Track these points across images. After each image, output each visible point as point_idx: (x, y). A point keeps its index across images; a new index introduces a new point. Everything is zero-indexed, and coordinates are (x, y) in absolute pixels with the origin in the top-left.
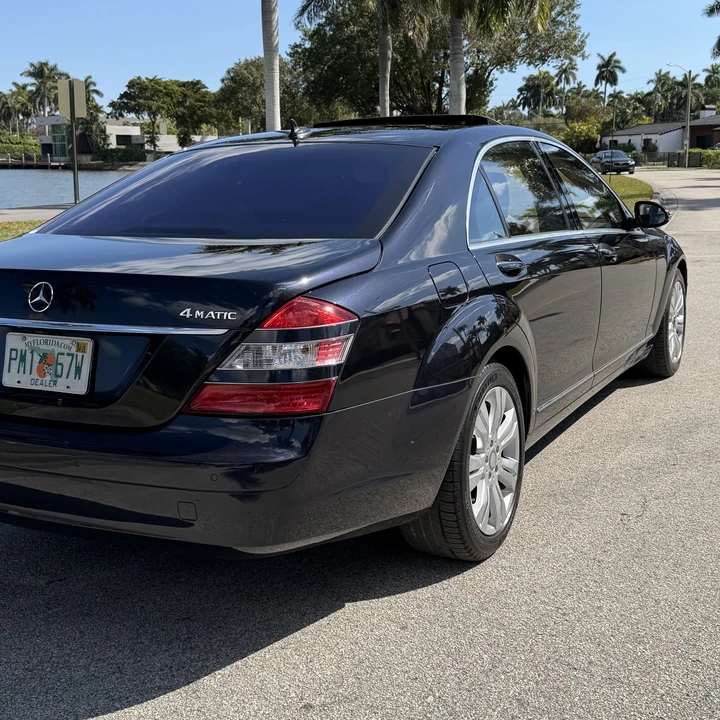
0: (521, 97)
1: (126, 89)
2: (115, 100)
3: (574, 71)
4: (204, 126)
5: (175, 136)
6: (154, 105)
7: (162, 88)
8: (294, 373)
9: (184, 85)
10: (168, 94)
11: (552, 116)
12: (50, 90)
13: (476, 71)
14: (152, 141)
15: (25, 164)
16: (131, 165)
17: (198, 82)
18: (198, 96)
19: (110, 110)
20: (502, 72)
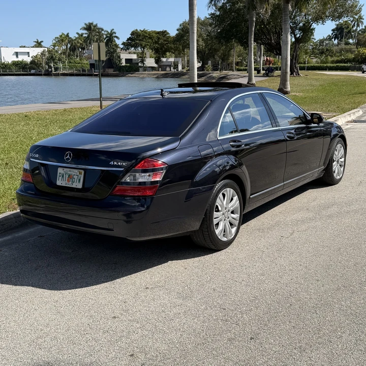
0: (334, 34)
1: (130, 36)
2: (125, 41)
3: (362, 20)
4: (168, 54)
5: (153, 59)
6: (144, 43)
7: (147, 35)
8: (147, 183)
9: (158, 33)
10: (150, 38)
11: (350, 44)
12: (94, 37)
13: (304, 25)
14: (142, 61)
15: (82, 74)
16: (132, 74)
17: (165, 31)
18: (165, 38)
19: (122, 46)
20: (317, 25)
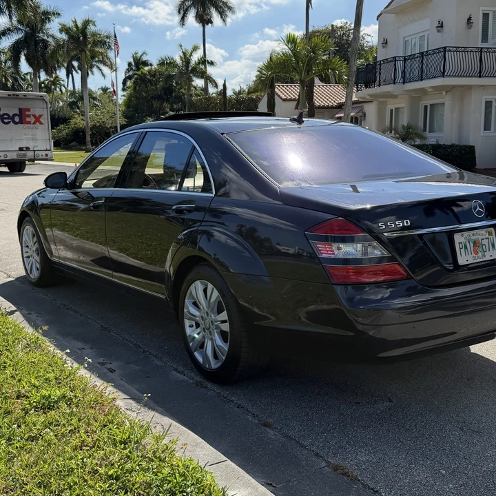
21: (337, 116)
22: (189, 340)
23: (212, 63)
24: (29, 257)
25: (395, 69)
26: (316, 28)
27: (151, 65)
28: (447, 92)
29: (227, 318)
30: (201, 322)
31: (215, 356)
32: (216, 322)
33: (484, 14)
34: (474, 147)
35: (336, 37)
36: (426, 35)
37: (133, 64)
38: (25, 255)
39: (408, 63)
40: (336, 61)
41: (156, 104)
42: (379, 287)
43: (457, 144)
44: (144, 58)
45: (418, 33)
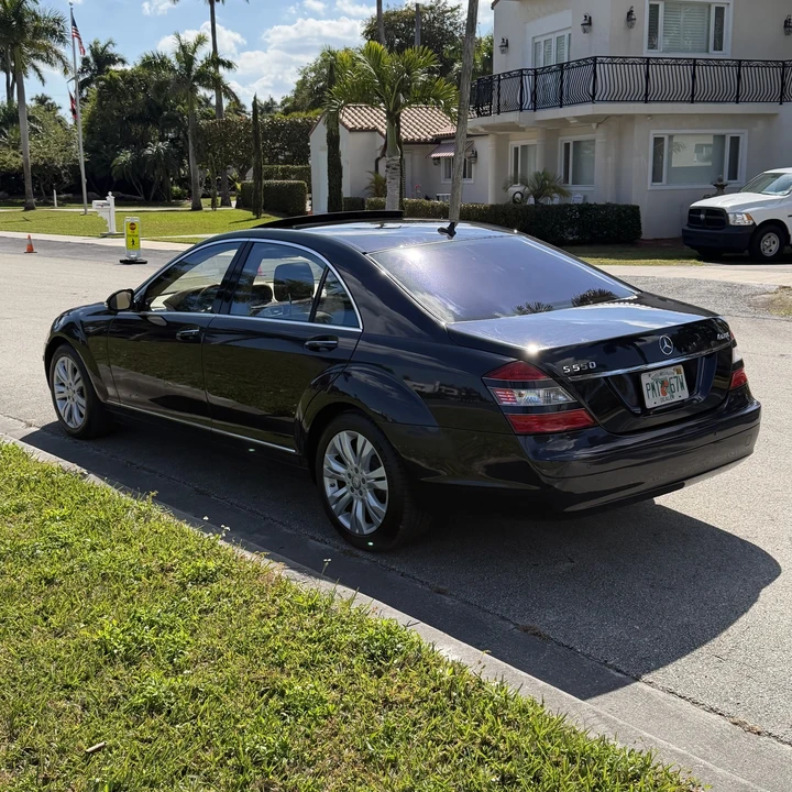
21: (433, 155)
22: (331, 503)
23: (229, 65)
24: (65, 399)
25: (522, 88)
26: (392, 8)
27: (123, 62)
28: (598, 124)
29: (384, 475)
30: (347, 480)
31: (368, 519)
32: (368, 479)
33: (651, 6)
34: (638, 207)
35: (422, 24)
36: (567, 36)
37: (91, 60)
38: (58, 396)
39: (540, 78)
40: (440, 84)
41: (136, 129)
42: (562, 437)
43: (614, 202)
44: (111, 50)
45: (554, 32)
